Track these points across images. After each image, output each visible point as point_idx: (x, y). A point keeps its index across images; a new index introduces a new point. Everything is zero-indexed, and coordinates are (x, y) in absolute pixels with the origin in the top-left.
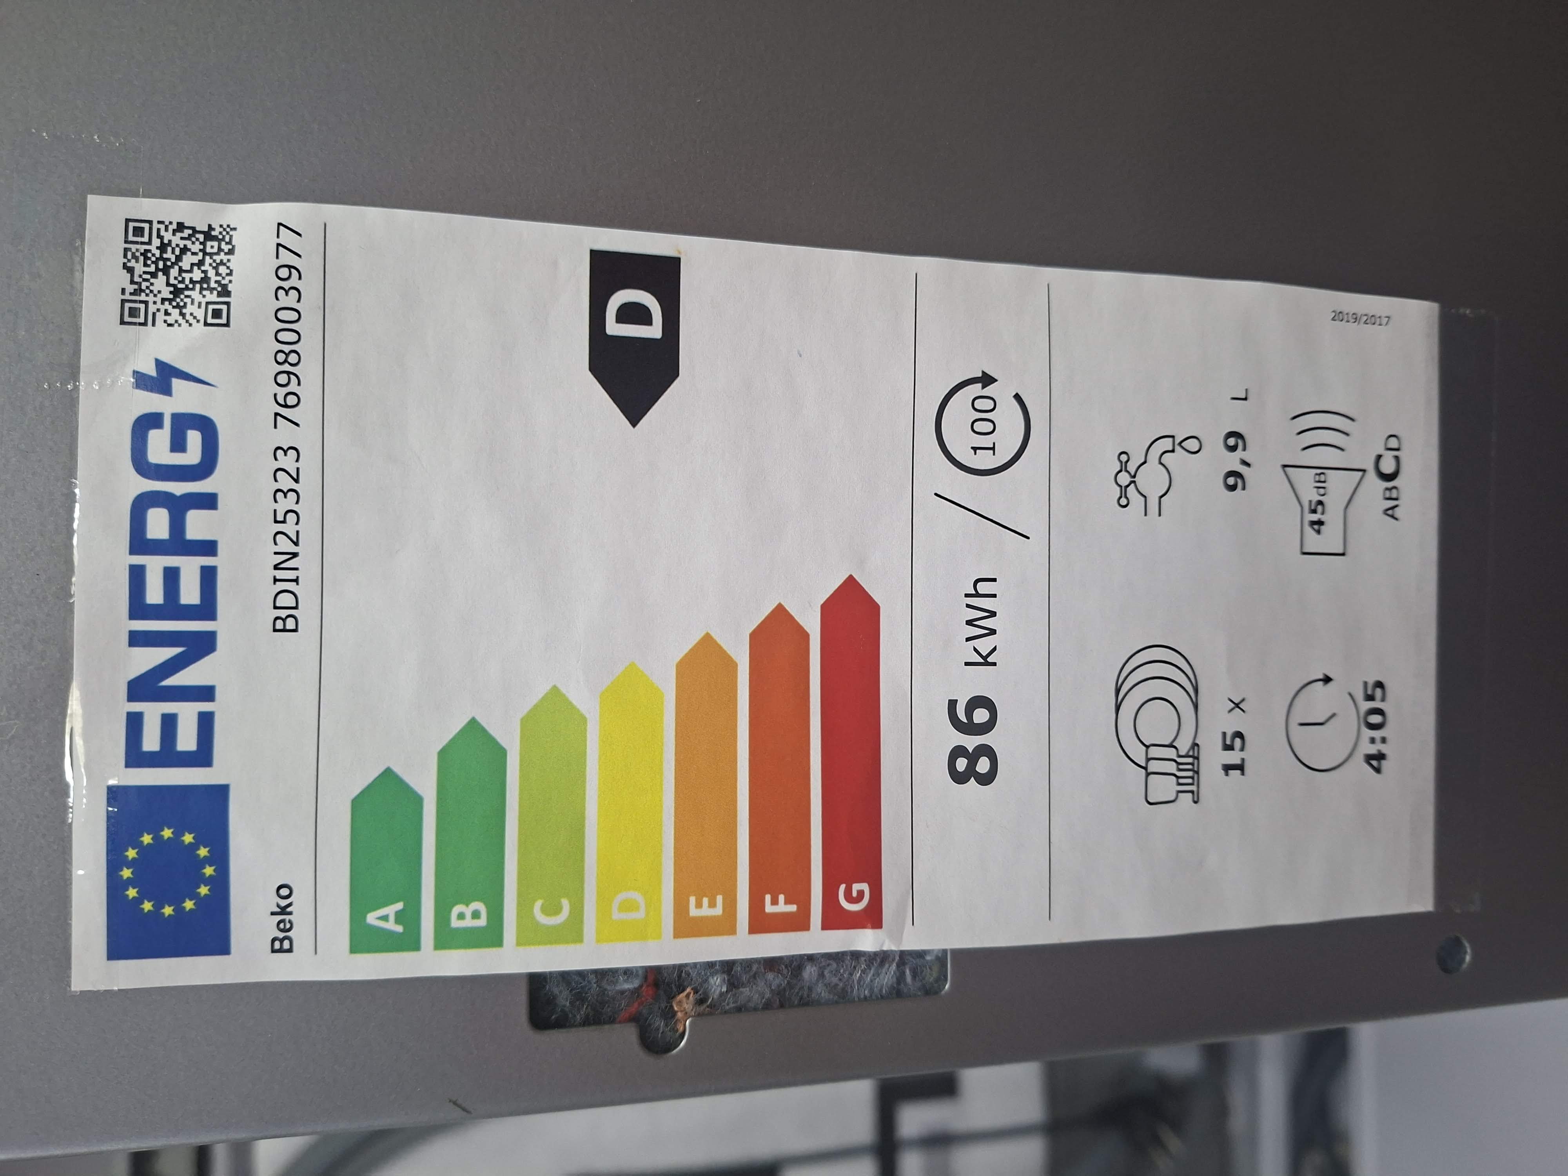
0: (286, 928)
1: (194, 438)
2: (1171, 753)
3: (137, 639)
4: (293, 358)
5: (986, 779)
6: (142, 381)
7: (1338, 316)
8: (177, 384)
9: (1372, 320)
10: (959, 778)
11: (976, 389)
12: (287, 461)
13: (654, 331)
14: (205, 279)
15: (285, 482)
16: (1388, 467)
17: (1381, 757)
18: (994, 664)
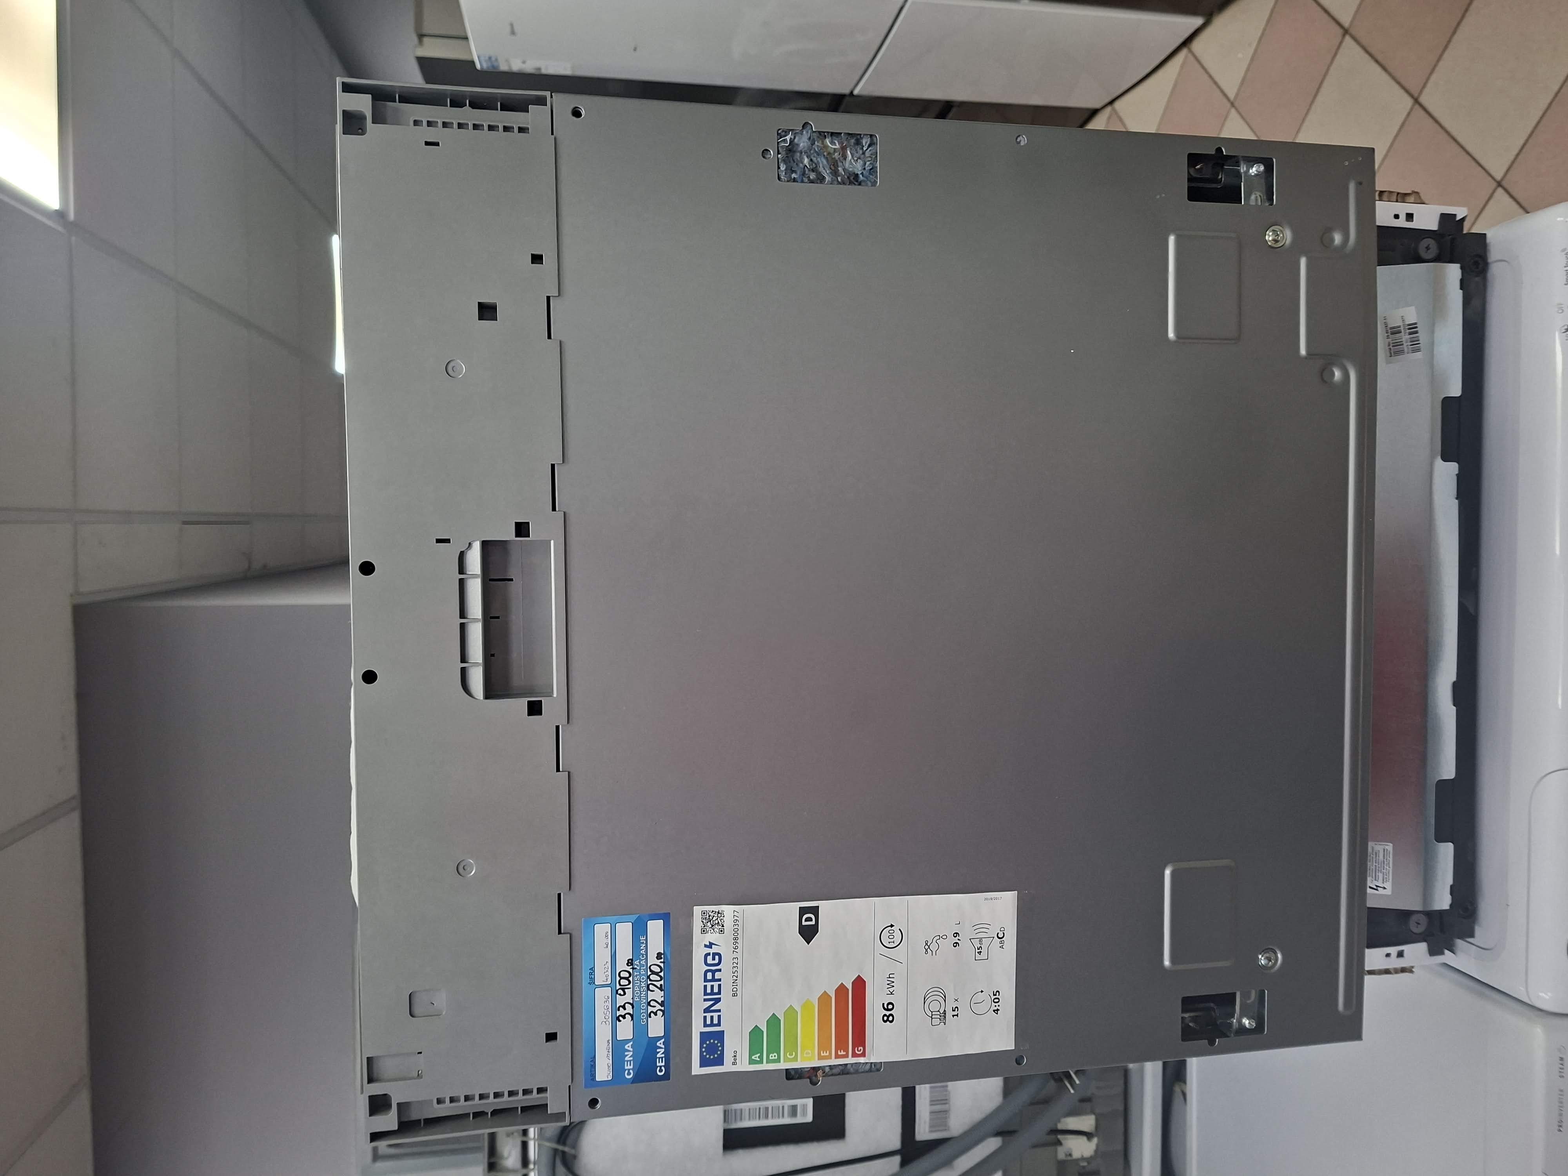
0: (735, 1060)
1: (717, 957)
2: (939, 1013)
3: (705, 1000)
4: (737, 939)
5: (891, 1022)
6: (706, 946)
7: (986, 899)
8: (713, 946)
9: (996, 899)
10: (885, 1022)
11: (890, 928)
12: (736, 961)
13: (813, 923)
14: (718, 923)
15: (736, 965)
16: (1001, 935)
17: (998, 1010)
18: (893, 994)
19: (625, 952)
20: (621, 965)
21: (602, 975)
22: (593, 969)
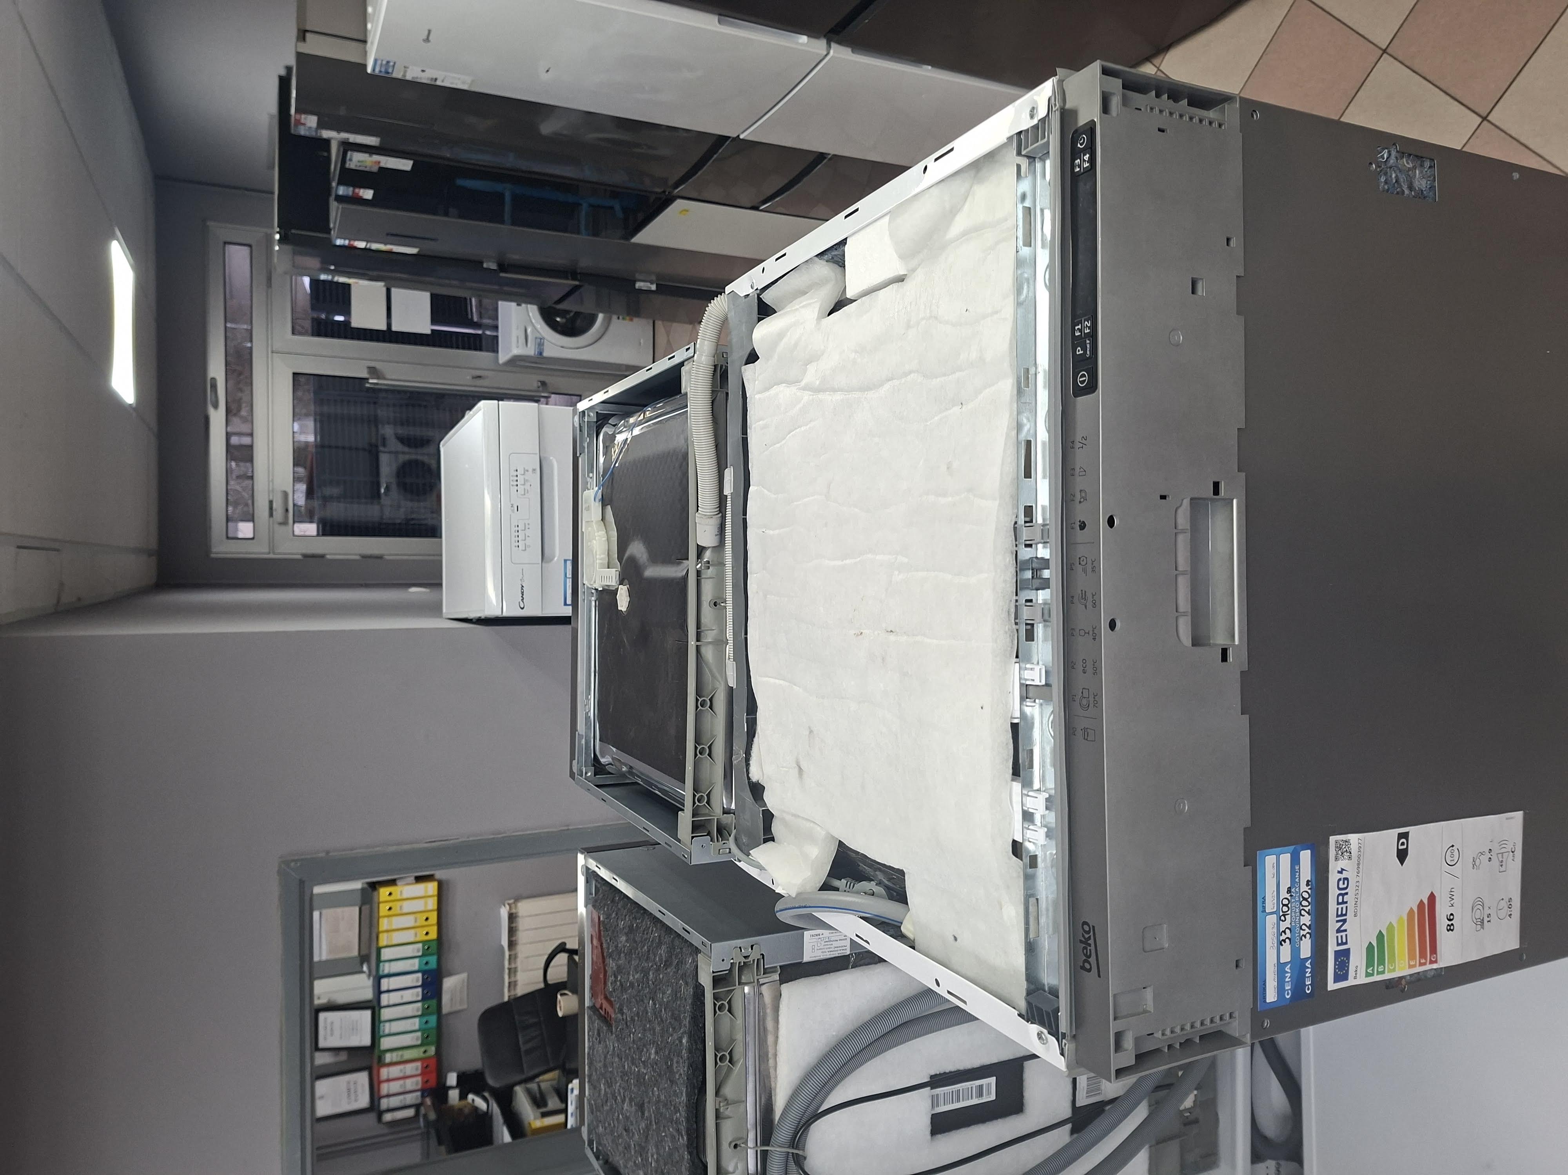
0: (1356, 974)
1: (1346, 882)
2: (1479, 920)
3: (1338, 921)
4: (1359, 864)
5: (1452, 930)
6: (1339, 872)
7: (1507, 819)
8: (1344, 872)
9: (1512, 818)
10: (1448, 930)
11: (1451, 848)
12: (1358, 884)
13: (1405, 847)
14: (1347, 851)
15: (1358, 888)
16: (1513, 850)
17: (1511, 915)
18: (1453, 906)
19: (1285, 883)
20: (1284, 894)
21: (1270, 906)
22: (1264, 898)
